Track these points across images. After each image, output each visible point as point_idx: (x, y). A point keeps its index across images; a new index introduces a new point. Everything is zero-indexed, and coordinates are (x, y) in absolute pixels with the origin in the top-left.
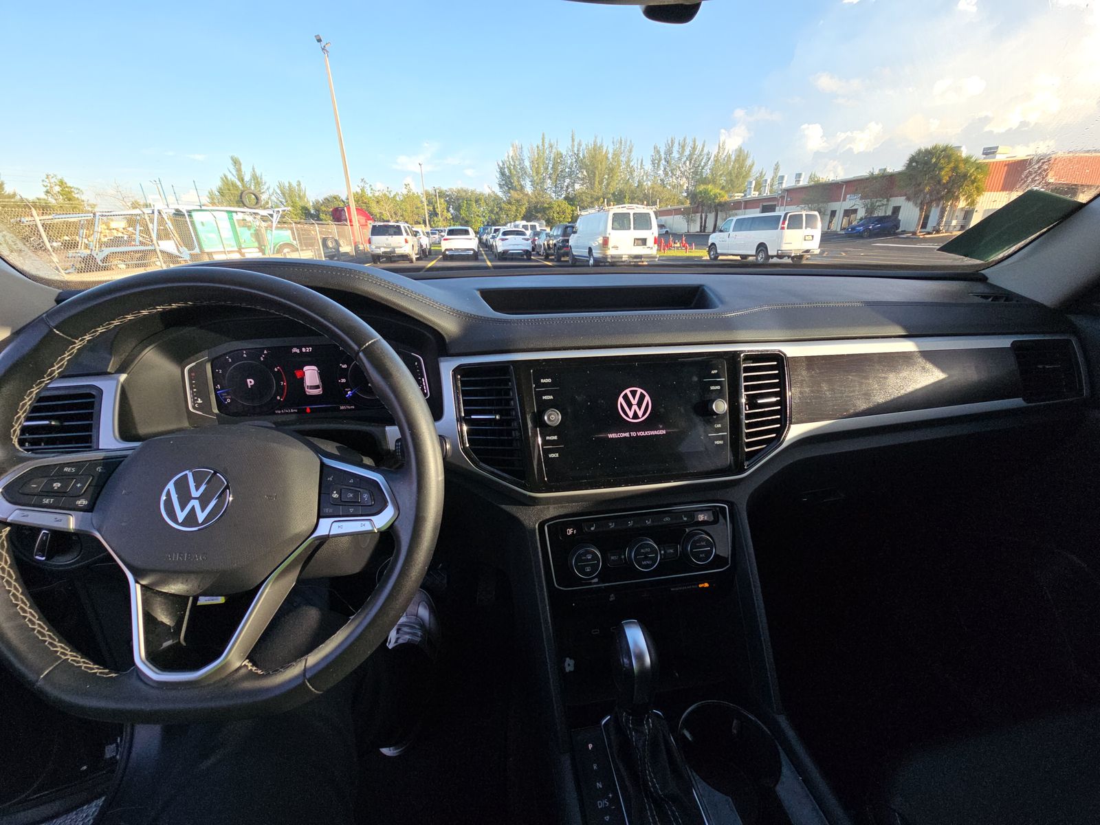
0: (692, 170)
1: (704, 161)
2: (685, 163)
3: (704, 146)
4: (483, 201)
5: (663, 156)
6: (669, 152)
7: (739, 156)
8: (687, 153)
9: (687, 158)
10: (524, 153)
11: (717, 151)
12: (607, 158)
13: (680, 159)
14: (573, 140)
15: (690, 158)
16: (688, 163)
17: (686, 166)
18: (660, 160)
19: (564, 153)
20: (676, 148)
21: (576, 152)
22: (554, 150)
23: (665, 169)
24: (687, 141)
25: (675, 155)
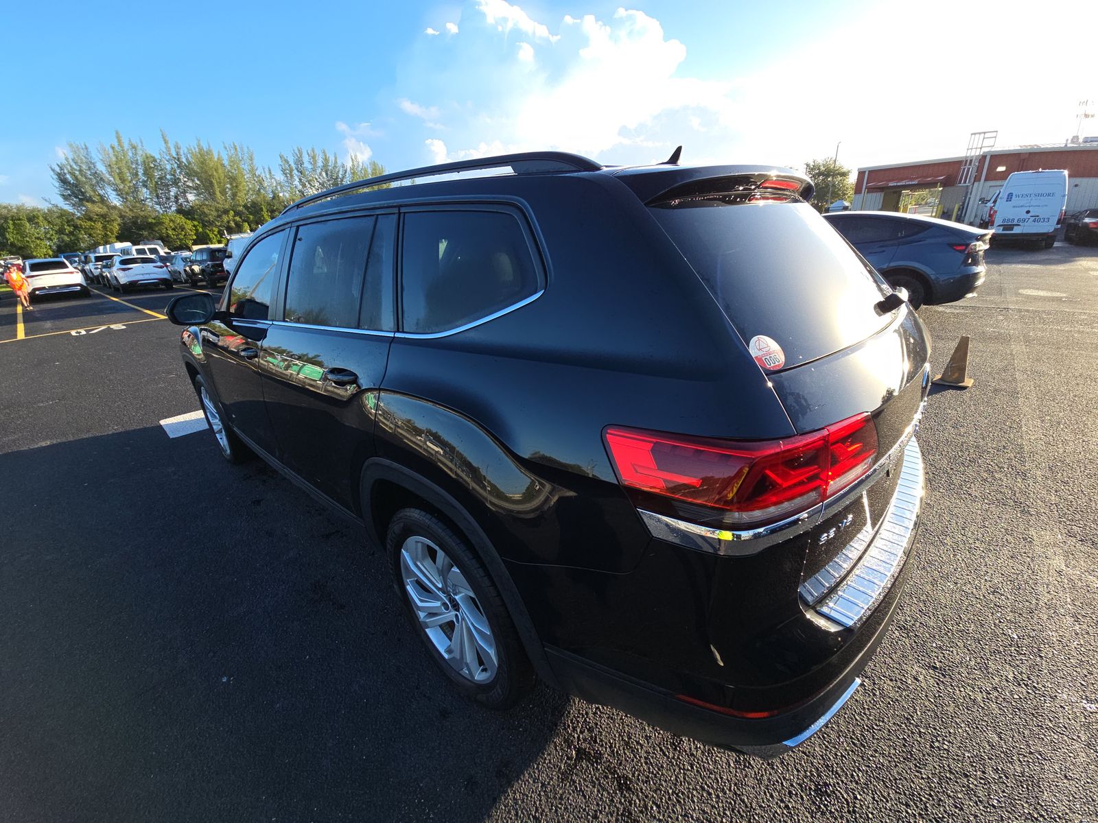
0: (331, 182)
1: (341, 173)
2: (321, 174)
3: (336, 158)
4: (41, 218)
5: (294, 166)
6: (299, 162)
7: (375, 169)
8: (320, 164)
9: (322, 169)
10: (93, 155)
11: (351, 163)
12: (223, 165)
13: (314, 170)
14: (166, 142)
15: (325, 167)
16: (324, 174)
17: (324, 178)
18: (291, 171)
19: (157, 156)
20: (306, 159)
21: (175, 156)
22: (140, 152)
23: (300, 179)
24: (316, 152)
25: (307, 165)
